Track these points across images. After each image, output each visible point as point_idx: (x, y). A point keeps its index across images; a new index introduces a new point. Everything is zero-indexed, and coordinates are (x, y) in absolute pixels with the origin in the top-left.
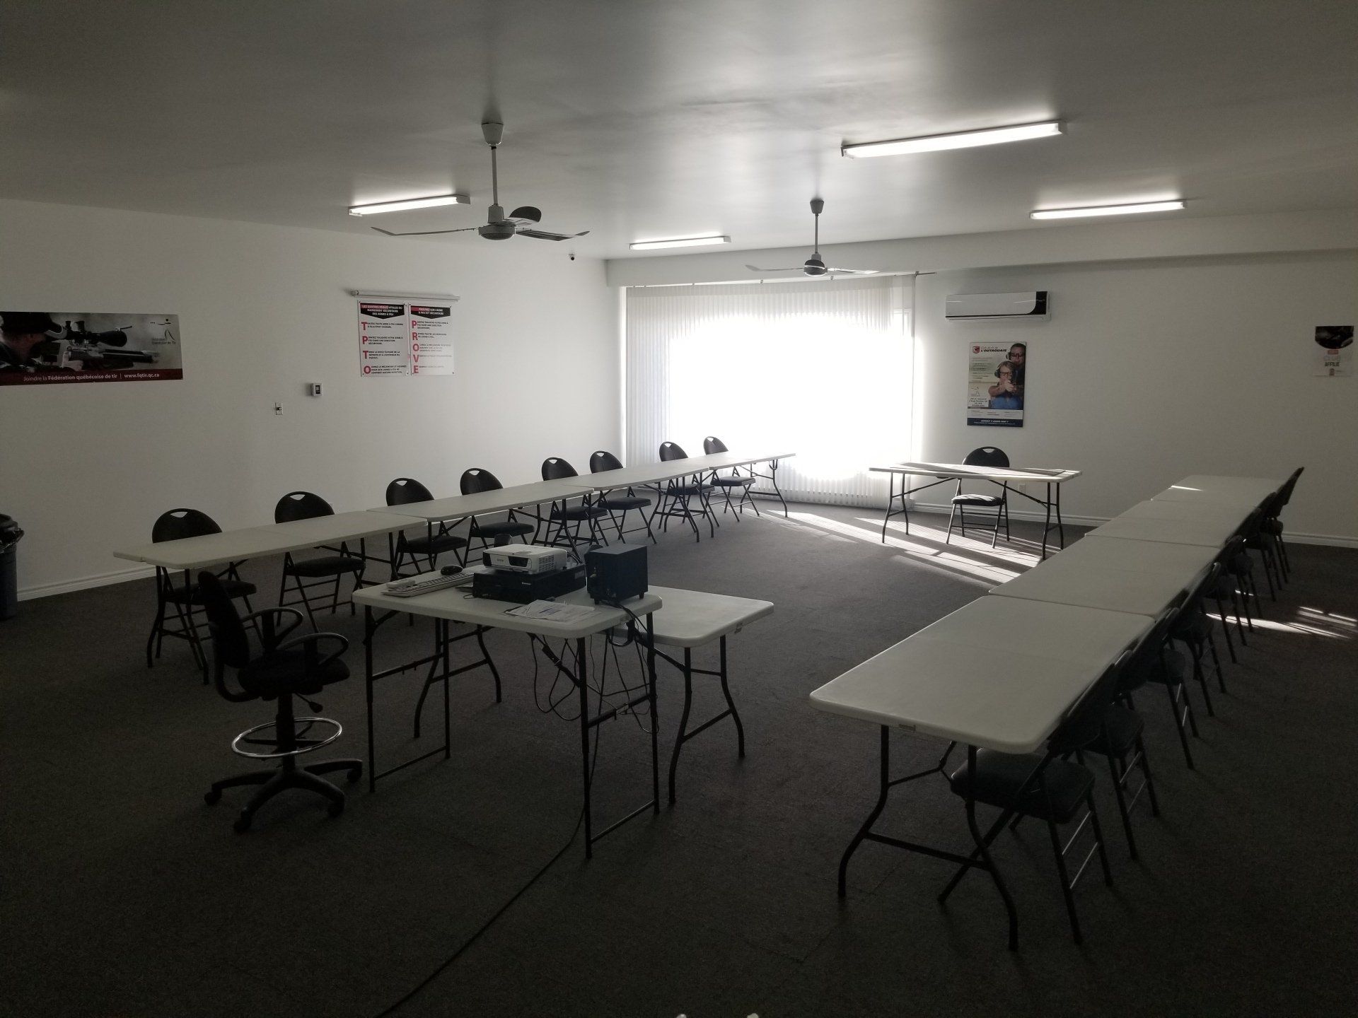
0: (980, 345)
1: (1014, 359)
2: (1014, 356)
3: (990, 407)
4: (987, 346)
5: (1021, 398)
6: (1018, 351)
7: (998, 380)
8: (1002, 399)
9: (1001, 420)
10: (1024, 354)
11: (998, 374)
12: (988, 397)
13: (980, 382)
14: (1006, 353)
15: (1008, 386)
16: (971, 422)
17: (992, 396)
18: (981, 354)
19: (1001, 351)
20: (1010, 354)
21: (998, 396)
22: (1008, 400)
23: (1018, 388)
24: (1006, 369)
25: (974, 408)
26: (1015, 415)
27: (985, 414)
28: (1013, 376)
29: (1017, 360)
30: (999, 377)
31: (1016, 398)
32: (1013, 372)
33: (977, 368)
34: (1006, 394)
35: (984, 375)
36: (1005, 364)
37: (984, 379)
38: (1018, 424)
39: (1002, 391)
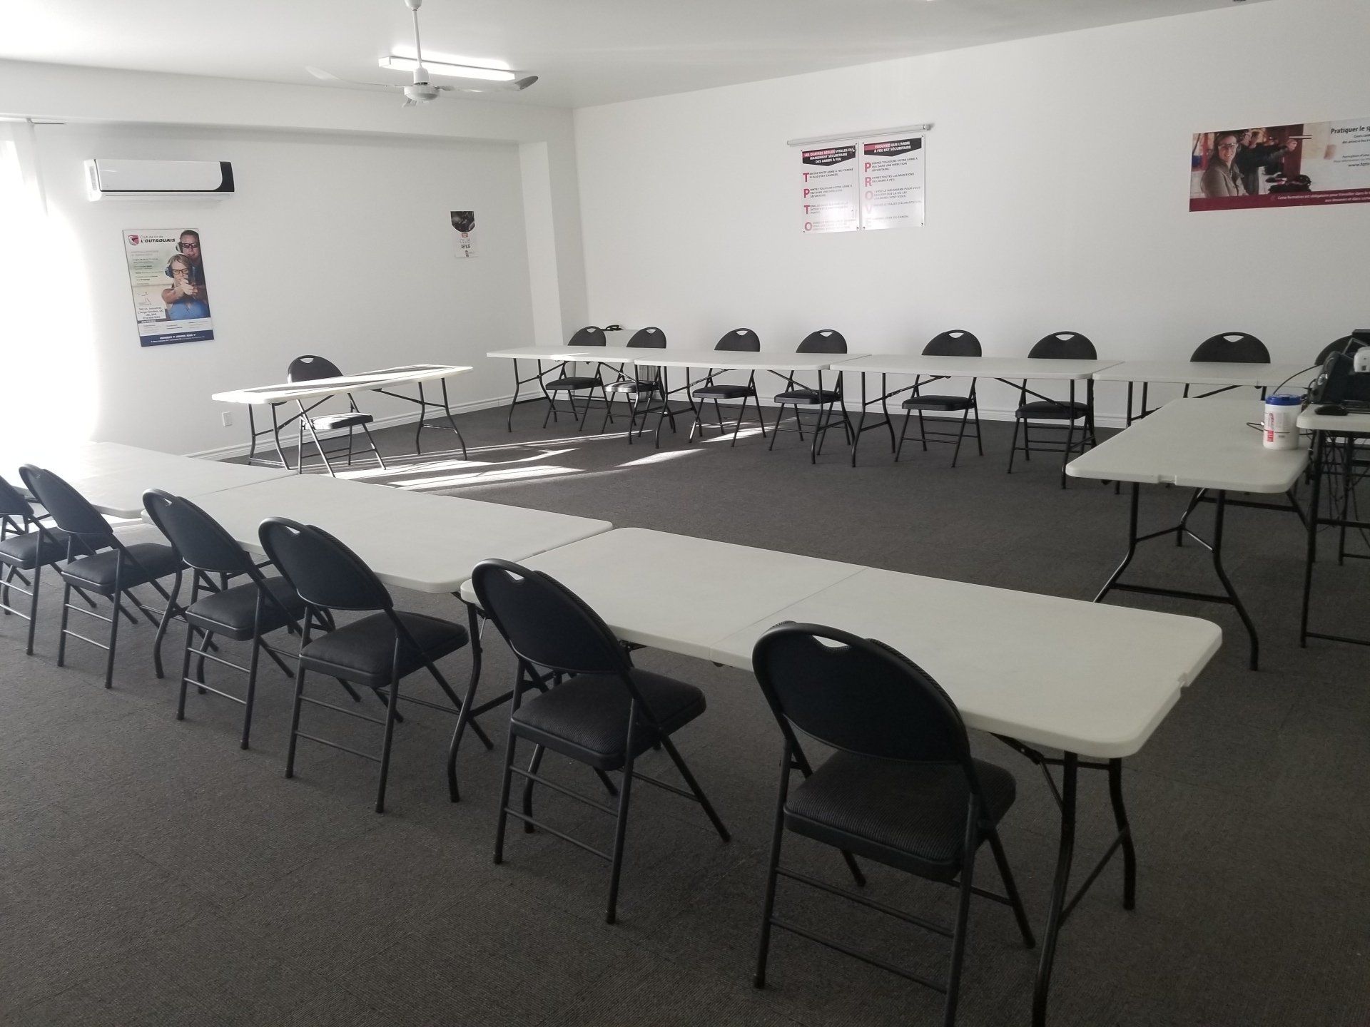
0: (139, 234)
1: (187, 251)
2: (188, 247)
3: (168, 318)
4: (150, 234)
5: (205, 302)
6: (189, 240)
7: (171, 280)
8: (181, 306)
9: (184, 334)
10: (198, 245)
11: (170, 272)
12: (164, 305)
13: (148, 285)
14: (176, 244)
15: (187, 289)
16: (147, 341)
17: (168, 303)
18: (141, 246)
19: (168, 240)
20: (180, 244)
21: (176, 302)
22: (189, 306)
23: (198, 289)
24: (179, 266)
25: (147, 321)
26: (201, 325)
27: (163, 329)
28: (190, 275)
29: (191, 253)
30: (172, 276)
31: (199, 302)
32: (190, 269)
33: (139, 266)
34: (185, 299)
35: (151, 274)
36: (177, 258)
37: (153, 281)
38: (208, 335)
39: (180, 295)
